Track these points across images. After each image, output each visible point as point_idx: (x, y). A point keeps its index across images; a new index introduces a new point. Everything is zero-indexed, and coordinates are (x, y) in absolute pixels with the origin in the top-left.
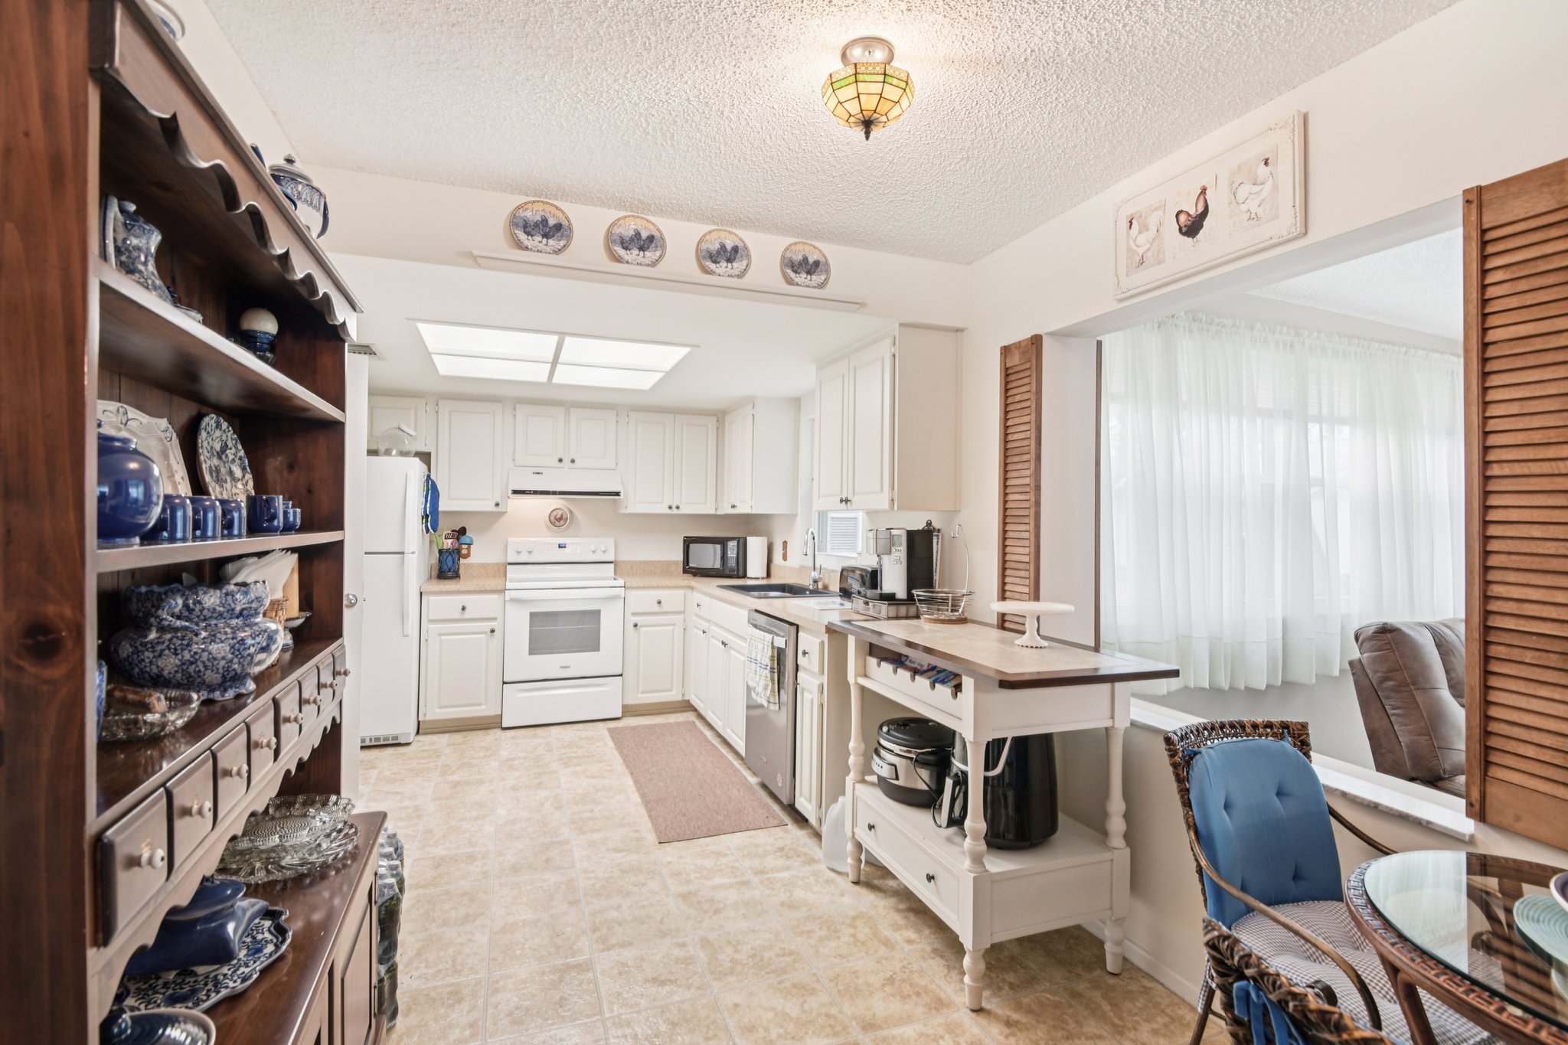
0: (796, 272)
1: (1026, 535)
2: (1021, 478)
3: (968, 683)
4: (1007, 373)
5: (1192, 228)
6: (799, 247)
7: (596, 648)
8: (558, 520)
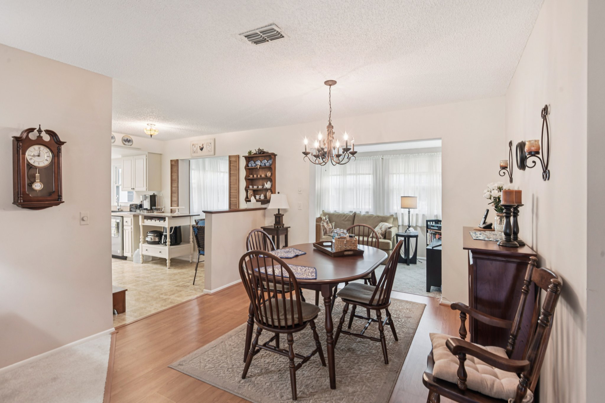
0: (125, 142)
1: (176, 196)
2: (175, 185)
3: (167, 219)
4: (172, 165)
5: (202, 149)
6: (126, 137)
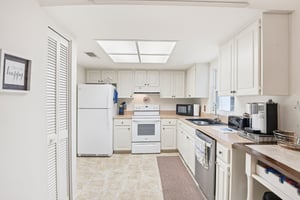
7: (153, 134)
8: (146, 100)
